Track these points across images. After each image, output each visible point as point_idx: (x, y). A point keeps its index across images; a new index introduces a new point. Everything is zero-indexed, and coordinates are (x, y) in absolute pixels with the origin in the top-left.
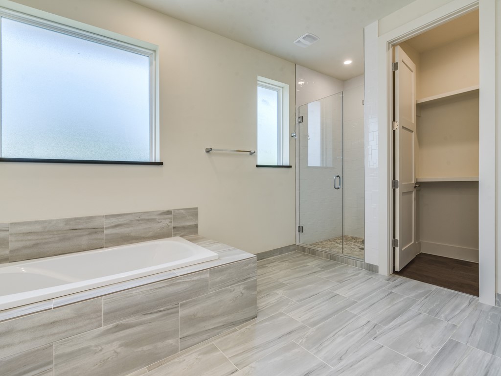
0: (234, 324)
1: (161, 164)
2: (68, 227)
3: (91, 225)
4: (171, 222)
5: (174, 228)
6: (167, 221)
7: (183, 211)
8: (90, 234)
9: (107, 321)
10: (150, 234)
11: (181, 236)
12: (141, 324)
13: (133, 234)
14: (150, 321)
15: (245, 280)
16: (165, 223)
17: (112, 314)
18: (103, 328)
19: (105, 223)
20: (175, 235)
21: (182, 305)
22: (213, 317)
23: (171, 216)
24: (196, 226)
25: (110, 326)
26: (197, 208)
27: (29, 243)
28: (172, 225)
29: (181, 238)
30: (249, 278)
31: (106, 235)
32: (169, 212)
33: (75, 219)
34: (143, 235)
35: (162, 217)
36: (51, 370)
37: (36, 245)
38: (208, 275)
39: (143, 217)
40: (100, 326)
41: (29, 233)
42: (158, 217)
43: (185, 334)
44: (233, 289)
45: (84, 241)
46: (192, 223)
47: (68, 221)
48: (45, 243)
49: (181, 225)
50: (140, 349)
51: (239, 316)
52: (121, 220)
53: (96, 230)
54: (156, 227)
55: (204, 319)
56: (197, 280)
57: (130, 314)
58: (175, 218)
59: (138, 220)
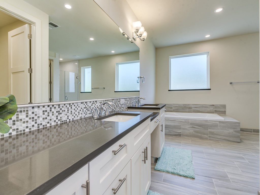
0: (229, 141)
1: (210, 89)
2: (184, 106)
3: (189, 106)
4: (214, 109)
5: (215, 111)
6: (213, 108)
7: (219, 105)
8: (189, 109)
9: (191, 125)
10: (206, 111)
11: (218, 114)
12: (198, 128)
13: (200, 111)
14: (200, 129)
15: (234, 128)
16: (212, 109)
17: (192, 124)
18: (190, 126)
19: (193, 106)
20: (216, 113)
21: (209, 128)
22: (220, 135)
23: (214, 107)
24: (225, 112)
25: (191, 126)
26: (225, 105)
27: (176, 109)
28: (214, 110)
29: (218, 115)
30: (236, 128)
31: (193, 110)
32: (213, 105)
33: (185, 104)
34: (204, 111)
35: (211, 106)
36: (181, 130)
37: (177, 109)
38: (218, 123)
39: (204, 106)
40: (189, 125)
41: (176, 107)
42: (209, 106)
43: (210, 136)
44: (228, 130)
45: (187, 110)
46: (223, 110)
47: (184, 105)
48: (179, 109)
49: (218, 110)
50: (198, 134)
51: (231, 139)
52: (197, 106)
53: (190, 108)
54: (208, 110)
55: (217, 135)
56: (214, 123)
57: (195, 125)
58: (216, 107)
59: (202, 107)
